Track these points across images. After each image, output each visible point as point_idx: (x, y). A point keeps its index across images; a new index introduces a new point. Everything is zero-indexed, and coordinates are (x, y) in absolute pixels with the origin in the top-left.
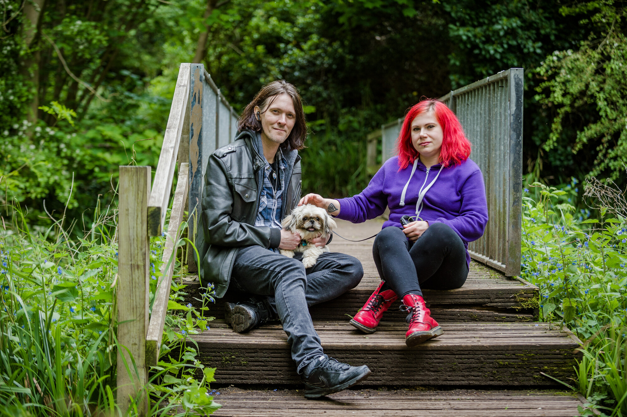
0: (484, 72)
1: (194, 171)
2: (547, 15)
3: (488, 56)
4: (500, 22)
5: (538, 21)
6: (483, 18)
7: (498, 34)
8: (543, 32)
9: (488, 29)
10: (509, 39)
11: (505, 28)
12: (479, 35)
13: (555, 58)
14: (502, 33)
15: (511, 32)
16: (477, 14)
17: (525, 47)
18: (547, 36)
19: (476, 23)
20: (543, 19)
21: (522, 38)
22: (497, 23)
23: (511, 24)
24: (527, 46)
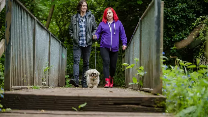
0: (171, 27)
1: (7, 43)
2: (199, 2)
3: (173, 20)
4: (178, 5)
5: (194, 5)
6: (171, 4)
7: (177, 11)
8: (197, 10)
9: (173, 8)
10: (182, 13)
11: (180, 8)
12: (169, 11)
13: (200, 19)
14: (179, 10)
15: (183, 10)
16: (168, 2)
17: (189, 16)
18: (199, 11)
19: (168, 6)
20: (197, 4)
21: (188, 12)
22: (177, 6)
23: (183, 6)
24: (190, 15)
